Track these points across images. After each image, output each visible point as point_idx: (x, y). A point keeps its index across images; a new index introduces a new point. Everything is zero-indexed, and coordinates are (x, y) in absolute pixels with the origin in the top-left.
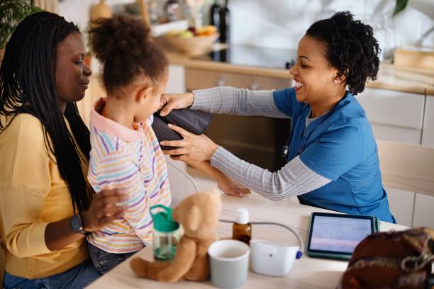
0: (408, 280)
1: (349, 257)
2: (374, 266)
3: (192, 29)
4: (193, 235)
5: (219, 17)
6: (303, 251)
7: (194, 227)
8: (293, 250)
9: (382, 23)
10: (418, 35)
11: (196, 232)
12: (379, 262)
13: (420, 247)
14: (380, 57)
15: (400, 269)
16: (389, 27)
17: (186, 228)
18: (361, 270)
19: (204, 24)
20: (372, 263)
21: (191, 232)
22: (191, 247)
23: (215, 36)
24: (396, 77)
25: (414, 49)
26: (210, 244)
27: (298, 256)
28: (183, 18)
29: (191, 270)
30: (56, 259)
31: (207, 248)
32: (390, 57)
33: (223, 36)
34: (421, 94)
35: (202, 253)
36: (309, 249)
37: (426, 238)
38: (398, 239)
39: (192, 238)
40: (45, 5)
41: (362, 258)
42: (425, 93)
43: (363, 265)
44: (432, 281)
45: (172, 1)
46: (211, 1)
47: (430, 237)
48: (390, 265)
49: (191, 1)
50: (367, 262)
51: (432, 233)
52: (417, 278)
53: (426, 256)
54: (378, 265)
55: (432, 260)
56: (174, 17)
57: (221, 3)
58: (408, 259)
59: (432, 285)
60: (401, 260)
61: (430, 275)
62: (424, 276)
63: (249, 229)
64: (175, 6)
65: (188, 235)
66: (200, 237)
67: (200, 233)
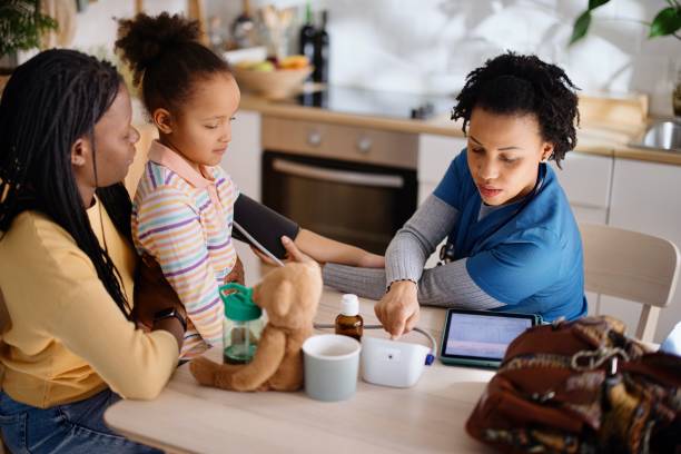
0: (580, 381)
1: (498, 364)
2: (534, 365)
3: (273, 60)
4: (282, 324)
5: (313, 38)
6: (435, 354)
7: (284, 310)
8: (421, 352)
10: (603, 77)
11: (286, 318)
12: (542, 360)
13: (597, 339)
15: (571, 369)
17: (273, 312)
18: (516, 370)
19: (290, 53)
20: (531, 362)
21: (280, 317)
22: (278, 340)
23: (306, 71)
25: (597, 95)
26: (305, 338)
27: (429, 360)
28: (258, 44)
29: (278, 373)
30: (83, 382)
31: (302, 343)
33: (319, 70)
34: (607, 156)
35: (294, 349)
36: (443, 353)
37: (606, 328)
38: (567, 331)
39: (280, 328)
40: (57, 13)
41: (518, 356)
42: (613, 155)
43: (519, 365)
44: (612, 381)
45: (243, 18)
46: (301, 20)
47: (610, 327)
48: (557, 363)
49: (271, 19)
50: (525, 361)
51: (615, 323)
52: (592, 379)
53: (606, 350)
54: (540, 364)
55: (613, 356)
56: (246, 42)
57: (317, 22)
58: (581, 353)
59: (613, 386)
60: (571, 355)
61: (609, 375)
62: (601, 376)
63: (359, 323)
64: (247, 26)
65: (274, 323)
66: (291, 327)
67: (292, 320)
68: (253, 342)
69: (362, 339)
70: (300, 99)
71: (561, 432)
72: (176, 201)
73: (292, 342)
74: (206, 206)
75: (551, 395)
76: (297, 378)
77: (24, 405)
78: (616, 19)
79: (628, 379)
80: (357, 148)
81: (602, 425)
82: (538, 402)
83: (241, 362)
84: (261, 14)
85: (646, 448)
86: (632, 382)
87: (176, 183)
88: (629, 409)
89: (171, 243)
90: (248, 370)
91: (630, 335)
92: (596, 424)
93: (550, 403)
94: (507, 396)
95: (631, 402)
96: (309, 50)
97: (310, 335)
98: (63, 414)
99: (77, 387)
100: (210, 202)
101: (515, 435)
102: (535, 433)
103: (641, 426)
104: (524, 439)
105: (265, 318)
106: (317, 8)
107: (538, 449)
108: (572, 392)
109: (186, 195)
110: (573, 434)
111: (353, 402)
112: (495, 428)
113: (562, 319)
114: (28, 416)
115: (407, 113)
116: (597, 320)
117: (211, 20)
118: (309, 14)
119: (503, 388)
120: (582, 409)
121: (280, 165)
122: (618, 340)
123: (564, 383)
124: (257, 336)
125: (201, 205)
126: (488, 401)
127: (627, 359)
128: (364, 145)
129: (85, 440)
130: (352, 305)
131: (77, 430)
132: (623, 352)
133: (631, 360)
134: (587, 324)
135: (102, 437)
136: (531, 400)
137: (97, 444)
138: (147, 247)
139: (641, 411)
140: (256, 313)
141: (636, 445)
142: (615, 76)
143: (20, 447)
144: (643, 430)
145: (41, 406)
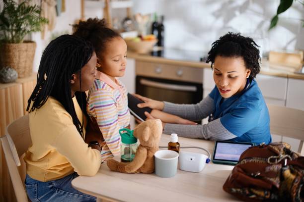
0: (271, 168)
1: (236, 163)
2: (252, 162)
3: (140, 37)
5: (157, 28)
6: (210, 159)
7: (147, 139)
8: (204, 157)
9: (262, 35)
10: (284, 44)
11: (148, 142)
12: (255, 160)
13: (279, 151)
14: (261, 55)
15: (267, 163)
16: (266, 37)
17: (142, 140)
18: (244, 164)
19: (147, 34)
20: (250, 161)
21: (145, 142)
22: (144, 152)
23: (155, 41)
24: (271, 68)
25: (282, 51)
26: (155, 151)
27: (207, 161)
28: (134, 30)
29: (144, 165)
30: (61, 171)
31: (154, 153)
32: (267, 56)
33: (160, 41)
34: (285, 77)
35: (151, 155)
36: (214, 158)
37: (282, 146)
38: (266, 148)
40: (48, 16)
41: (245, 159)
42: (288, 77)
43: (246, 162)
44: (285, 168)
45: (127, 19)
46: (152, 20)
47: (284, 146)
48: (261, 162)
49: (139, 19)
50: (248, 160)
51: (286, 145)
52: (276, 167)
53: (282, 156)
54: (254, 162)
55: (285, 158)
56: (129, 29)
57: (159, 21)
58: (272, 157)
59: (285, 170)
60: (268, 158)
61: (283, 166)
62: (280, 167)
63: (178, 146)
64: (129, 22)
65: (142, 144)
66: (150, 146)
67: (150, 143)
68: (133, 153)
69: (179, 152)
70: (152, 53)
71: (264, 189)
72: (106, 96)
73: (150, 152)
74: (118, 98)
75: (259, 174)
76: (152, 168)
77: (36, 181)
78: (289, 18)
79: (292, 168)
80: (177, 74)
81: (280, 186)
82: (253, 177)
83: (128, 161)
84: (135, 17)
85: (299, 195)
86: (293, 169)
87: (106, 88)
88: (292, 180)
89: (102, 113)
90: (131, 164)
91: (292, 150)
92: (278, 186)
93: (258, 177)
94: (240, 174)
95: (293, 177)
96: (156, 33)
97: (157, 150)
98: (52, 184)
99: (58, 173)
100: (119, 96)
101: (243, 190)
102: (252, 190)
103: (297, 186)
104: (247, 192)
105: (138, 143)
106: (159, 14)
107: (253, 196)
108: (268, 173)
109: (111, 93)
110: (268, 190)
111: (176, 177)
112: (235, 187)
113: (264, 143)
114: (38, 185)
115: (198, 59)
116: (279, 144)
117: (113, 20)
118: (156, 17)
119: (239, 171)
120: (272, 179)
121: (144, 82)
122: (287, 151)
123: (264, 170)
124: (135, 151)
125: (117, 97)
126: (232, 176)
127: (291, 160)
128: (180, 73)
129: (61, 195)
130: (175, 138)
131: (58, 191)
132: (289, 156)
133: (293, 160)
134: (274, 145)
135: (69, 194)
136: (251, 176)
137: (67, 197)
138: (93, 114)
139: (296, 181)
140: (135, 141)
141: (295, 194)
142: (289, 43)
143: (34, 198)
144: (298, 188)
145: (43, 181)
